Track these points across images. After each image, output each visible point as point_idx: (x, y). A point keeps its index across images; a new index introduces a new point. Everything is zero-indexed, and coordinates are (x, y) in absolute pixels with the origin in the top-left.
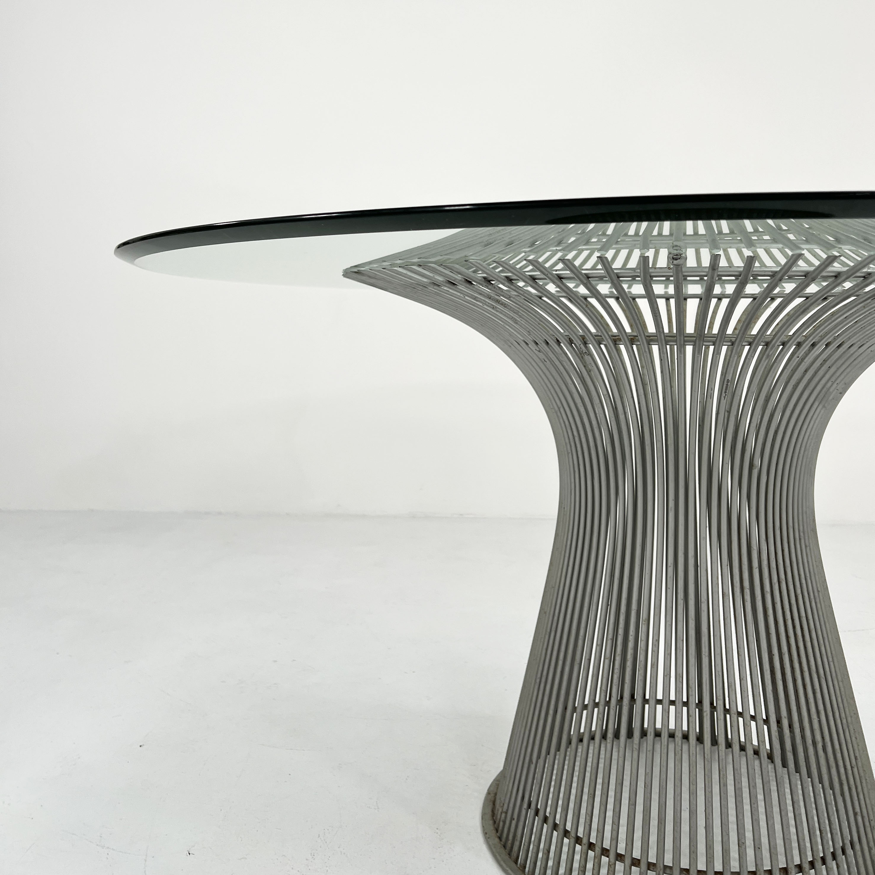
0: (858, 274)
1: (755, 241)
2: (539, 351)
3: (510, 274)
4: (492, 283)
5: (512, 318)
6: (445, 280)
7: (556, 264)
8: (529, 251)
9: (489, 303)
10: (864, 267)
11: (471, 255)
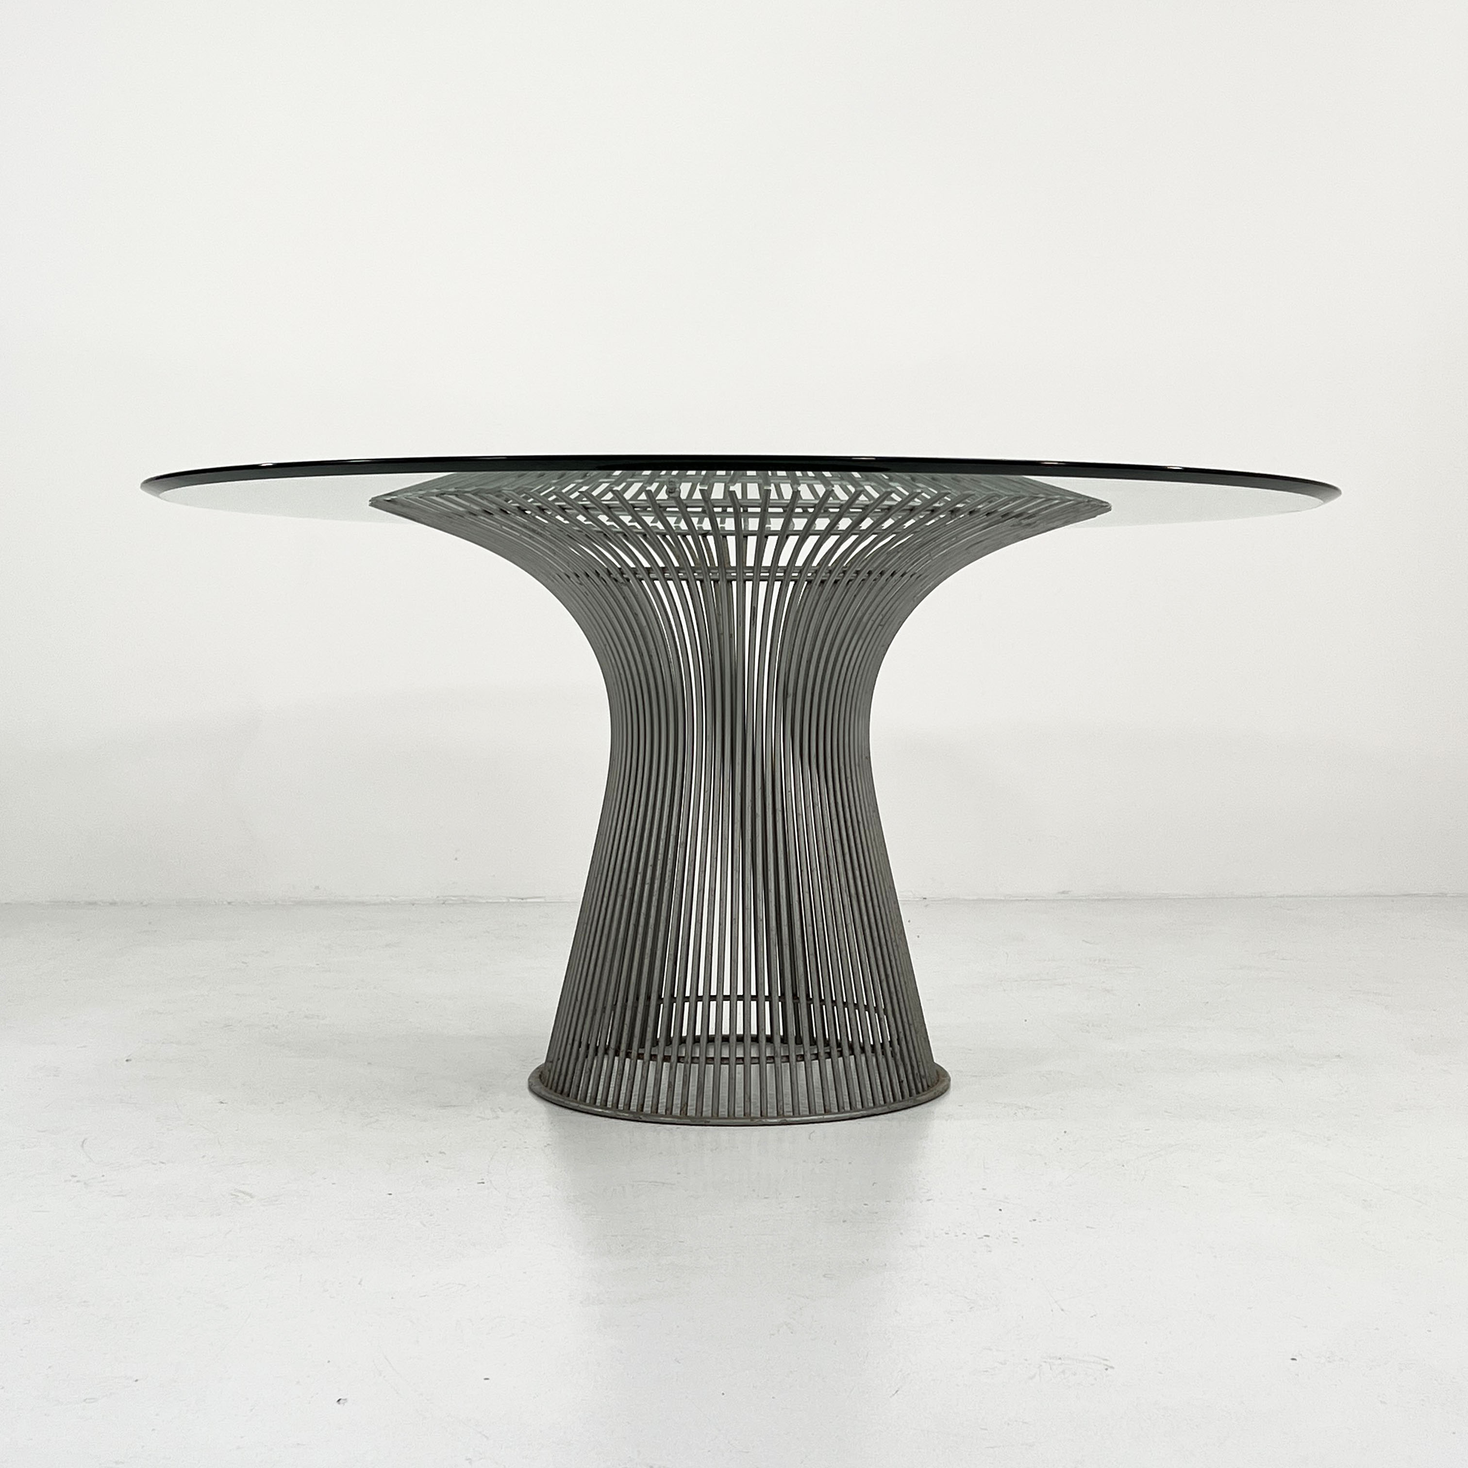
0: (905, 508)
1: (799, 478)
2: (581, 584)
3: (564, 503)
4: (526, 514)
5: (550, 549)
6: (481, 510)
7: (604, 493)
8: (582, 483)
9: (526, 533)
10: (909, 502)
11: (504, 486)
